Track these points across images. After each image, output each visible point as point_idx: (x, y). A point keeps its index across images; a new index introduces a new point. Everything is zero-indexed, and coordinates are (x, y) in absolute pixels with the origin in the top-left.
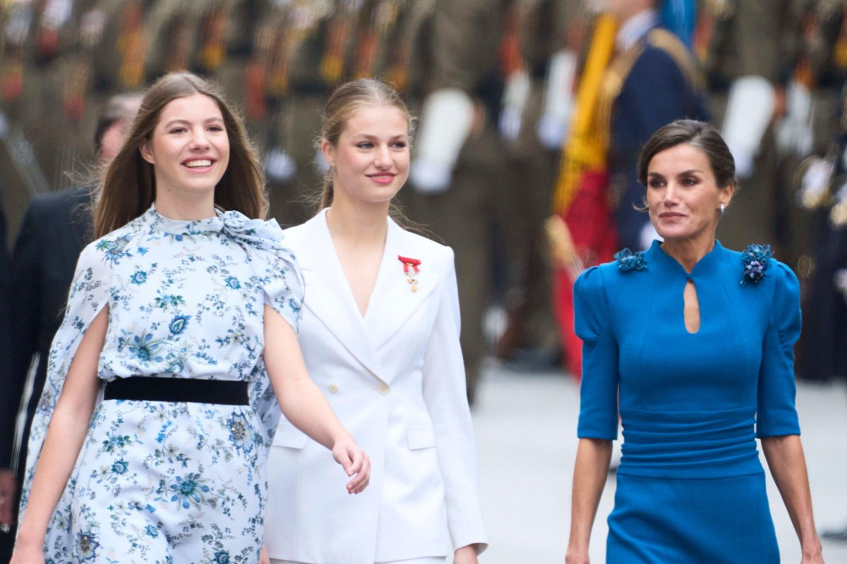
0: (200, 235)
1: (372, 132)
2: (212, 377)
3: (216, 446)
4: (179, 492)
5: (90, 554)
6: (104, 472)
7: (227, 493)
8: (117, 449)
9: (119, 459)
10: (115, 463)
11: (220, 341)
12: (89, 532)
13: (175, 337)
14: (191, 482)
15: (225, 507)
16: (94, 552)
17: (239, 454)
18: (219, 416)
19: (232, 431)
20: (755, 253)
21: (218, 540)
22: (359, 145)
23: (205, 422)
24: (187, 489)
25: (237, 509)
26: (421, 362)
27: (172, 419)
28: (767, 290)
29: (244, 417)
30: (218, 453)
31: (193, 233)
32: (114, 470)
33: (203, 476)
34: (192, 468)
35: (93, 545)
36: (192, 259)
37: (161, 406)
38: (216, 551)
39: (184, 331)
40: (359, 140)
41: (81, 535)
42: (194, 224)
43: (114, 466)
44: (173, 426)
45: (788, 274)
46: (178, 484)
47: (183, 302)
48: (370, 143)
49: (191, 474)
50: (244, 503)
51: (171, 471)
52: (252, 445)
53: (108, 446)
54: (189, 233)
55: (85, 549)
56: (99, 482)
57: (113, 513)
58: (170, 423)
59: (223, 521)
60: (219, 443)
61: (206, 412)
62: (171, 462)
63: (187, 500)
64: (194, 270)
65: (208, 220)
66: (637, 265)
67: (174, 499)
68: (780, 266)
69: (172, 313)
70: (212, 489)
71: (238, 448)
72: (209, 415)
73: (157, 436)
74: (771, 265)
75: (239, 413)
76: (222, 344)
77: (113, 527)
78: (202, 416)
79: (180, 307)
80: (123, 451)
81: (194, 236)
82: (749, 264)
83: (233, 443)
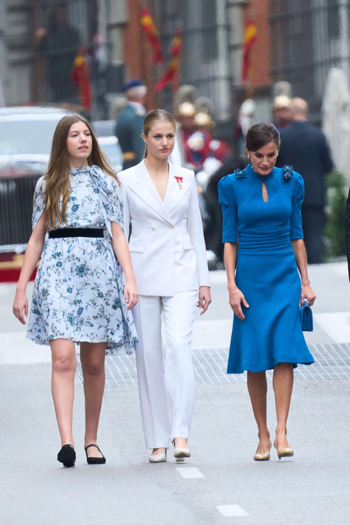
0: (82, 173)
1: (160, 132)
2: (87, 227)
3: (91, 253)
4: (78, 271)
5: (45, 298)
6: (53, 266)
7: (97, 270)
8: (57, 257)
9: (58, 261)
10: (57, 263)
11: (91, 213)
12: (47, 289)
13: (74, 213)
14: (82, 267)
15: (97, 275)
16: (47, 297)
17: (101, 255)
18: (91, 241)
19: (98, 246)
20: (287, 169)
21: (97, 288)
22: (155, 137)
23: (85, 244)
24: (81, 270)
25: (102, 276)
26: (186, 216)
27: (72, 243)
28: (292, 183)
29: (101, 241)
30: (92, 256)
31: (79, 173)
32: (57, 265)
33: (87, 265)
34: (82, 262)
35: (47, 294)
36: (80, 183)
37: (68, 239)
38: (98, 293)
39: (77, 210)
40: (155, 135)
41: (43, 290)
42: (80, 169)
44: (73, 246)
45: (300, 177)
46: (78, 269)
47: (76, 199)
48: (159, 136)
49: (82, 264)
50: (105, 273)
51: (74, 264)
52: (104, 252)
53: (54, 256)
54: (78, 173)
55: (44, 296)
56: (51, 270)
57: (57, 282)
58: (71, 245)
59: (98, 281)
60: (92, 252)
61: (86, 240)
62: (74, 260)
63: (82, 274)
64: (81, 186)
65: (85, 167)
66: (243, 176)
67: (77, 274)
68: (296, 174)
69: (72, 204)
70: (91, 269)
71: (100, 252)
72: (87, 241)
73: (68, 251)
74: (293, 174)
75: (99, 240)
76: (92, 214)
77: (55, 288)
78: (84, 242)
79: (75, 201)
80: (59, 258)
81: (80, 174)
82: (285, 174)
83: (98, 250)
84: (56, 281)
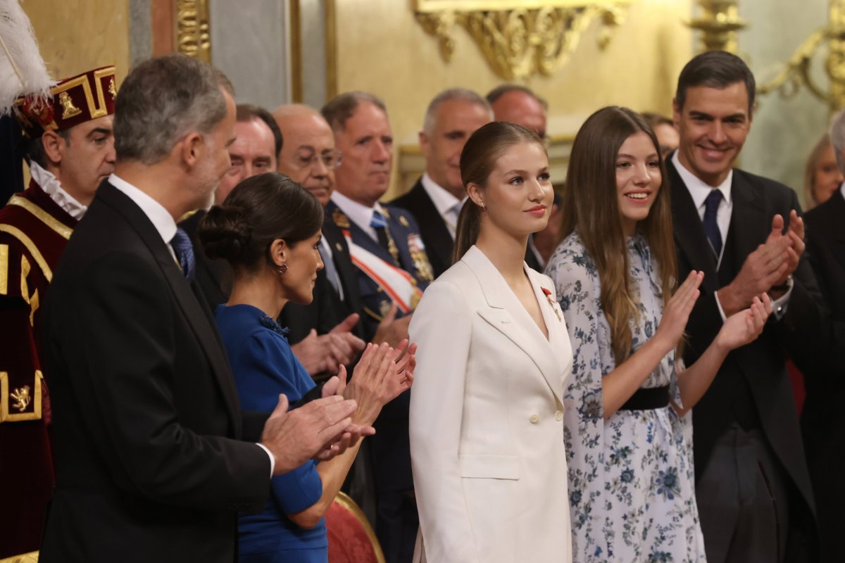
4: (662, 485)
6: (616, 483)
8: (622, 461)
9: (625, 469)
10: (623, 473)
14: (671, 475)
22: (510, 181)
24: (670, 482)
27: (651, 420)
32: (623, 480)
34: (671, 463)
43: (622, 477)
44: (654, 426)
46: (661, 478)
49: (670, 468)
51: (656, 468)
53: (615, 459)
56: (612, 493)
58: (652, 425)
62: (657, 459)
63: (671, 492)
67: (660, 492)
73: (647, 438)
80: (627, 461)
84: (625, 517)
